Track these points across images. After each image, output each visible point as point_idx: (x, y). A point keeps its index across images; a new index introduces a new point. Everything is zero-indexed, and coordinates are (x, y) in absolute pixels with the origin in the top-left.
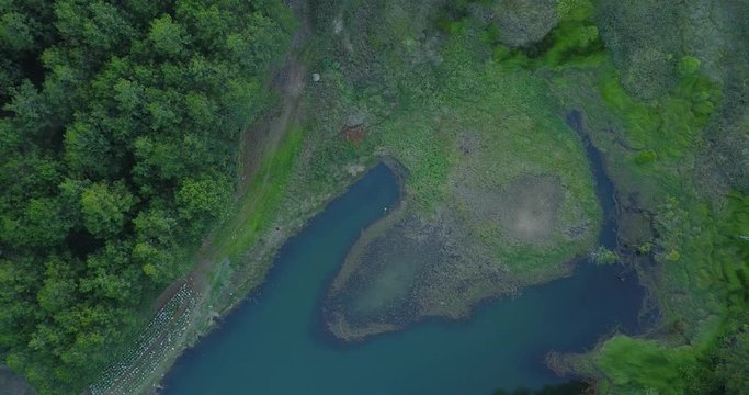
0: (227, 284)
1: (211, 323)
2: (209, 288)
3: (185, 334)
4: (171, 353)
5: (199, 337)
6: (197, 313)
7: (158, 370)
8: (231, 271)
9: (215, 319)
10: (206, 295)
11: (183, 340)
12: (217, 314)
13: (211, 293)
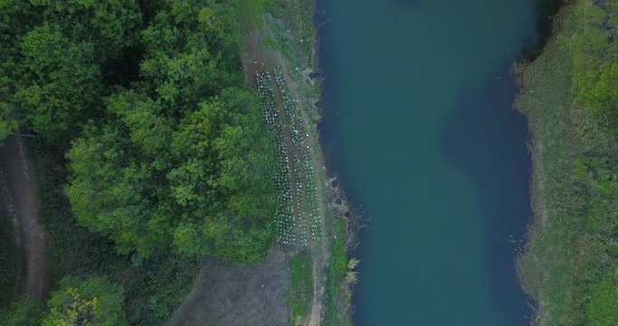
0: (288, 35)
1: (312, 82)
2: (278, 54)
3: (303, 113)
4: (310, 142)
5: (316, 105)
6: (293, 86)
7: (314, 165)
8: (280, 22)
9: (312, 76)
10: (282, 62)
11: (307, 121)
12: (310, 71)
13: (285, 54)
